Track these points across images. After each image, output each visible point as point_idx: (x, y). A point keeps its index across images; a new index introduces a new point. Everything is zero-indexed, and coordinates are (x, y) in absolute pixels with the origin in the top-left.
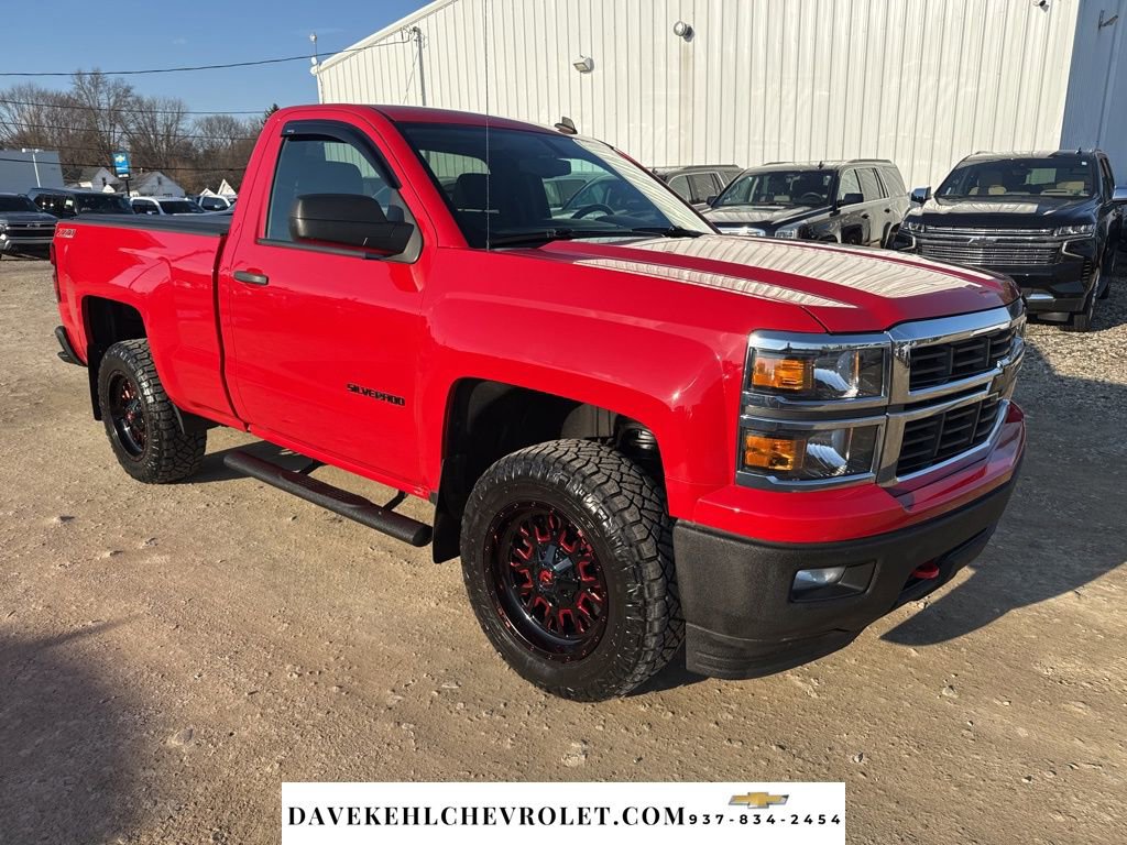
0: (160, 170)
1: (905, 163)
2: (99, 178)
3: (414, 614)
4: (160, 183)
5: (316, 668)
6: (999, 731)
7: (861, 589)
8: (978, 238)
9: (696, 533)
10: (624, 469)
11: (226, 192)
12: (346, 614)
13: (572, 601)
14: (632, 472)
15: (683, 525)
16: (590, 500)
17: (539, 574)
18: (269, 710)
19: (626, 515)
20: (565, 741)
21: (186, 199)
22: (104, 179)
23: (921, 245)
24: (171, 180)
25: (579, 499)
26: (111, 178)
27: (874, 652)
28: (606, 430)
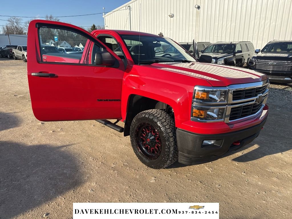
0: (65, 40)
1: (255, 42)
2: (50, 42)
3: (119, 148)
4: (65, 44)
5: (97, 158)
6: (254, 182)
7: (219, 146)
8: (271, 63)
9: (181, 131)
10: (167, 116)
11: (81, 46)
12: (104, 147)
13: (154, 146)
14: (169, 117)
15: (178, 129)
16: (158, 123)
17: (147, 139)
18: (86, 166)
19: (166, 126)
20: (151, 177)
21: (71, 48)
22: (52, 43)
23: (256, 64)
24: (68, 43)
25: (156, 123)
26: (53, 42)
27: (227, 163)
28: (165, 108)
